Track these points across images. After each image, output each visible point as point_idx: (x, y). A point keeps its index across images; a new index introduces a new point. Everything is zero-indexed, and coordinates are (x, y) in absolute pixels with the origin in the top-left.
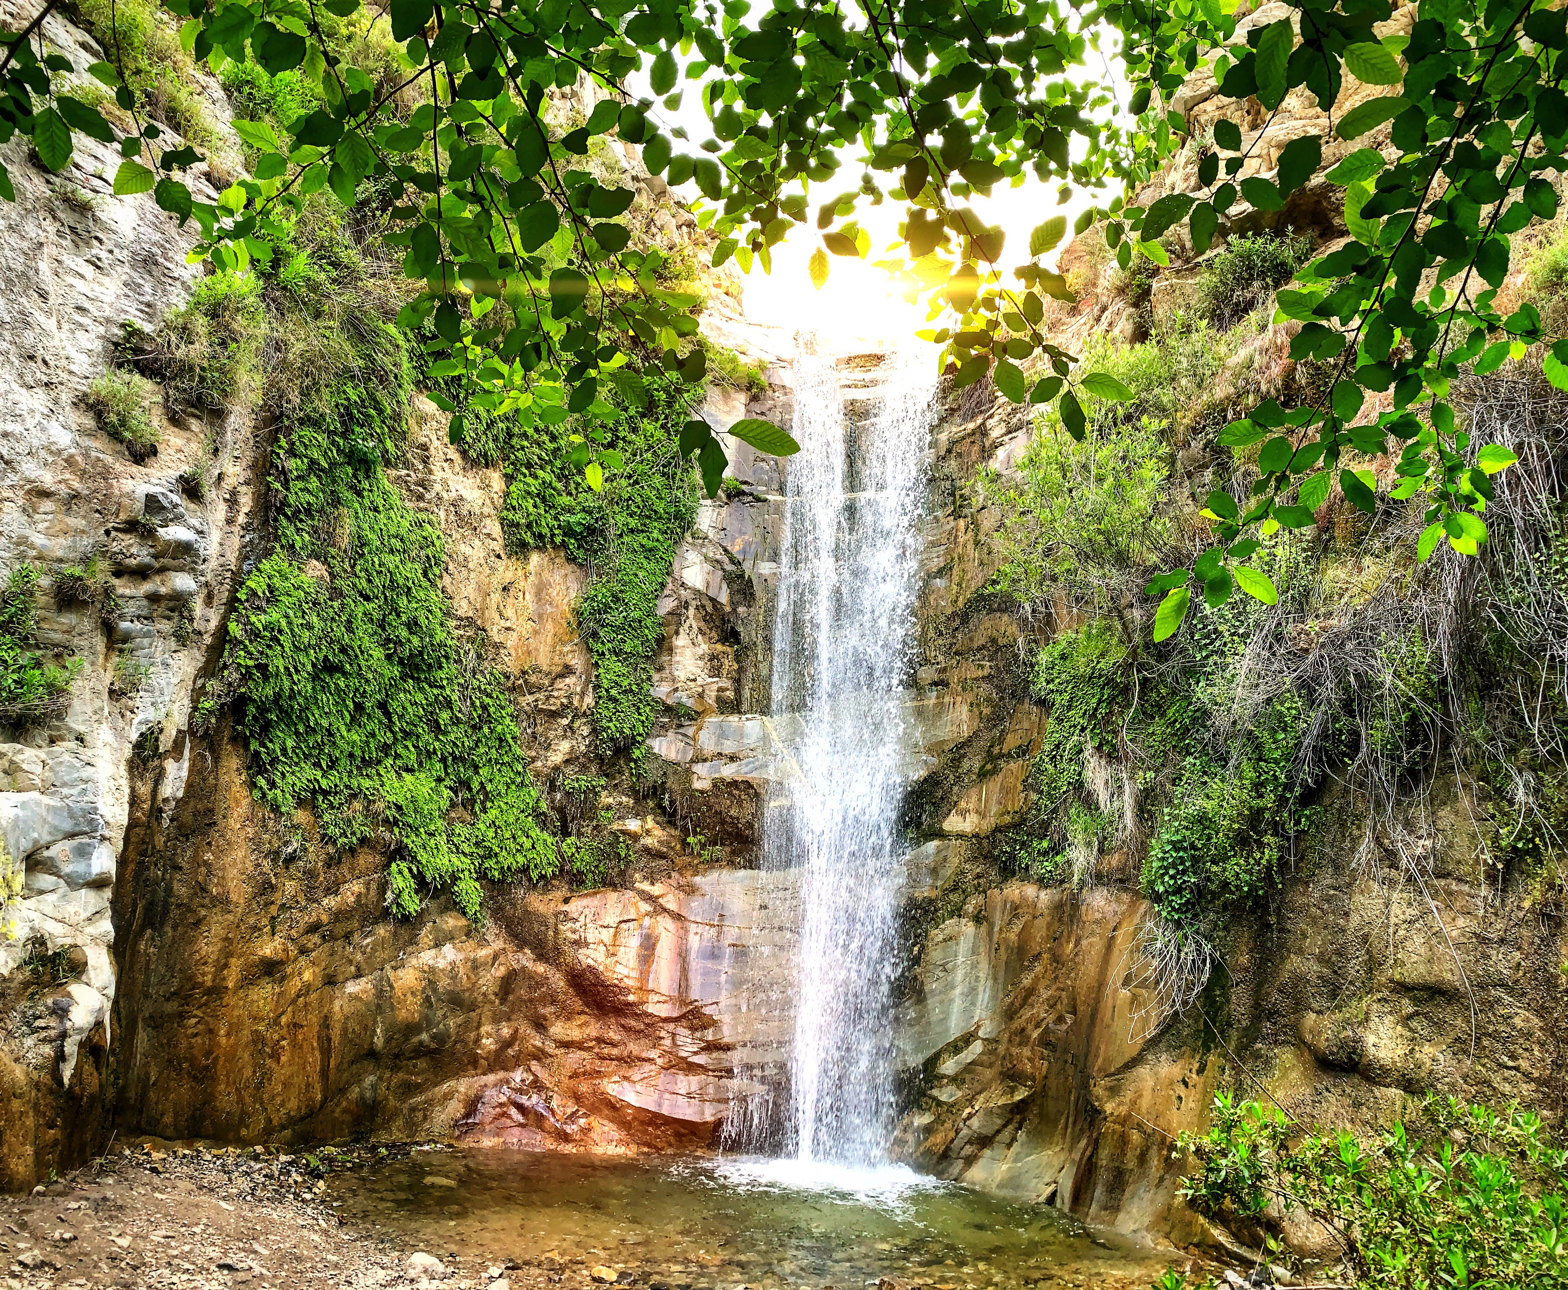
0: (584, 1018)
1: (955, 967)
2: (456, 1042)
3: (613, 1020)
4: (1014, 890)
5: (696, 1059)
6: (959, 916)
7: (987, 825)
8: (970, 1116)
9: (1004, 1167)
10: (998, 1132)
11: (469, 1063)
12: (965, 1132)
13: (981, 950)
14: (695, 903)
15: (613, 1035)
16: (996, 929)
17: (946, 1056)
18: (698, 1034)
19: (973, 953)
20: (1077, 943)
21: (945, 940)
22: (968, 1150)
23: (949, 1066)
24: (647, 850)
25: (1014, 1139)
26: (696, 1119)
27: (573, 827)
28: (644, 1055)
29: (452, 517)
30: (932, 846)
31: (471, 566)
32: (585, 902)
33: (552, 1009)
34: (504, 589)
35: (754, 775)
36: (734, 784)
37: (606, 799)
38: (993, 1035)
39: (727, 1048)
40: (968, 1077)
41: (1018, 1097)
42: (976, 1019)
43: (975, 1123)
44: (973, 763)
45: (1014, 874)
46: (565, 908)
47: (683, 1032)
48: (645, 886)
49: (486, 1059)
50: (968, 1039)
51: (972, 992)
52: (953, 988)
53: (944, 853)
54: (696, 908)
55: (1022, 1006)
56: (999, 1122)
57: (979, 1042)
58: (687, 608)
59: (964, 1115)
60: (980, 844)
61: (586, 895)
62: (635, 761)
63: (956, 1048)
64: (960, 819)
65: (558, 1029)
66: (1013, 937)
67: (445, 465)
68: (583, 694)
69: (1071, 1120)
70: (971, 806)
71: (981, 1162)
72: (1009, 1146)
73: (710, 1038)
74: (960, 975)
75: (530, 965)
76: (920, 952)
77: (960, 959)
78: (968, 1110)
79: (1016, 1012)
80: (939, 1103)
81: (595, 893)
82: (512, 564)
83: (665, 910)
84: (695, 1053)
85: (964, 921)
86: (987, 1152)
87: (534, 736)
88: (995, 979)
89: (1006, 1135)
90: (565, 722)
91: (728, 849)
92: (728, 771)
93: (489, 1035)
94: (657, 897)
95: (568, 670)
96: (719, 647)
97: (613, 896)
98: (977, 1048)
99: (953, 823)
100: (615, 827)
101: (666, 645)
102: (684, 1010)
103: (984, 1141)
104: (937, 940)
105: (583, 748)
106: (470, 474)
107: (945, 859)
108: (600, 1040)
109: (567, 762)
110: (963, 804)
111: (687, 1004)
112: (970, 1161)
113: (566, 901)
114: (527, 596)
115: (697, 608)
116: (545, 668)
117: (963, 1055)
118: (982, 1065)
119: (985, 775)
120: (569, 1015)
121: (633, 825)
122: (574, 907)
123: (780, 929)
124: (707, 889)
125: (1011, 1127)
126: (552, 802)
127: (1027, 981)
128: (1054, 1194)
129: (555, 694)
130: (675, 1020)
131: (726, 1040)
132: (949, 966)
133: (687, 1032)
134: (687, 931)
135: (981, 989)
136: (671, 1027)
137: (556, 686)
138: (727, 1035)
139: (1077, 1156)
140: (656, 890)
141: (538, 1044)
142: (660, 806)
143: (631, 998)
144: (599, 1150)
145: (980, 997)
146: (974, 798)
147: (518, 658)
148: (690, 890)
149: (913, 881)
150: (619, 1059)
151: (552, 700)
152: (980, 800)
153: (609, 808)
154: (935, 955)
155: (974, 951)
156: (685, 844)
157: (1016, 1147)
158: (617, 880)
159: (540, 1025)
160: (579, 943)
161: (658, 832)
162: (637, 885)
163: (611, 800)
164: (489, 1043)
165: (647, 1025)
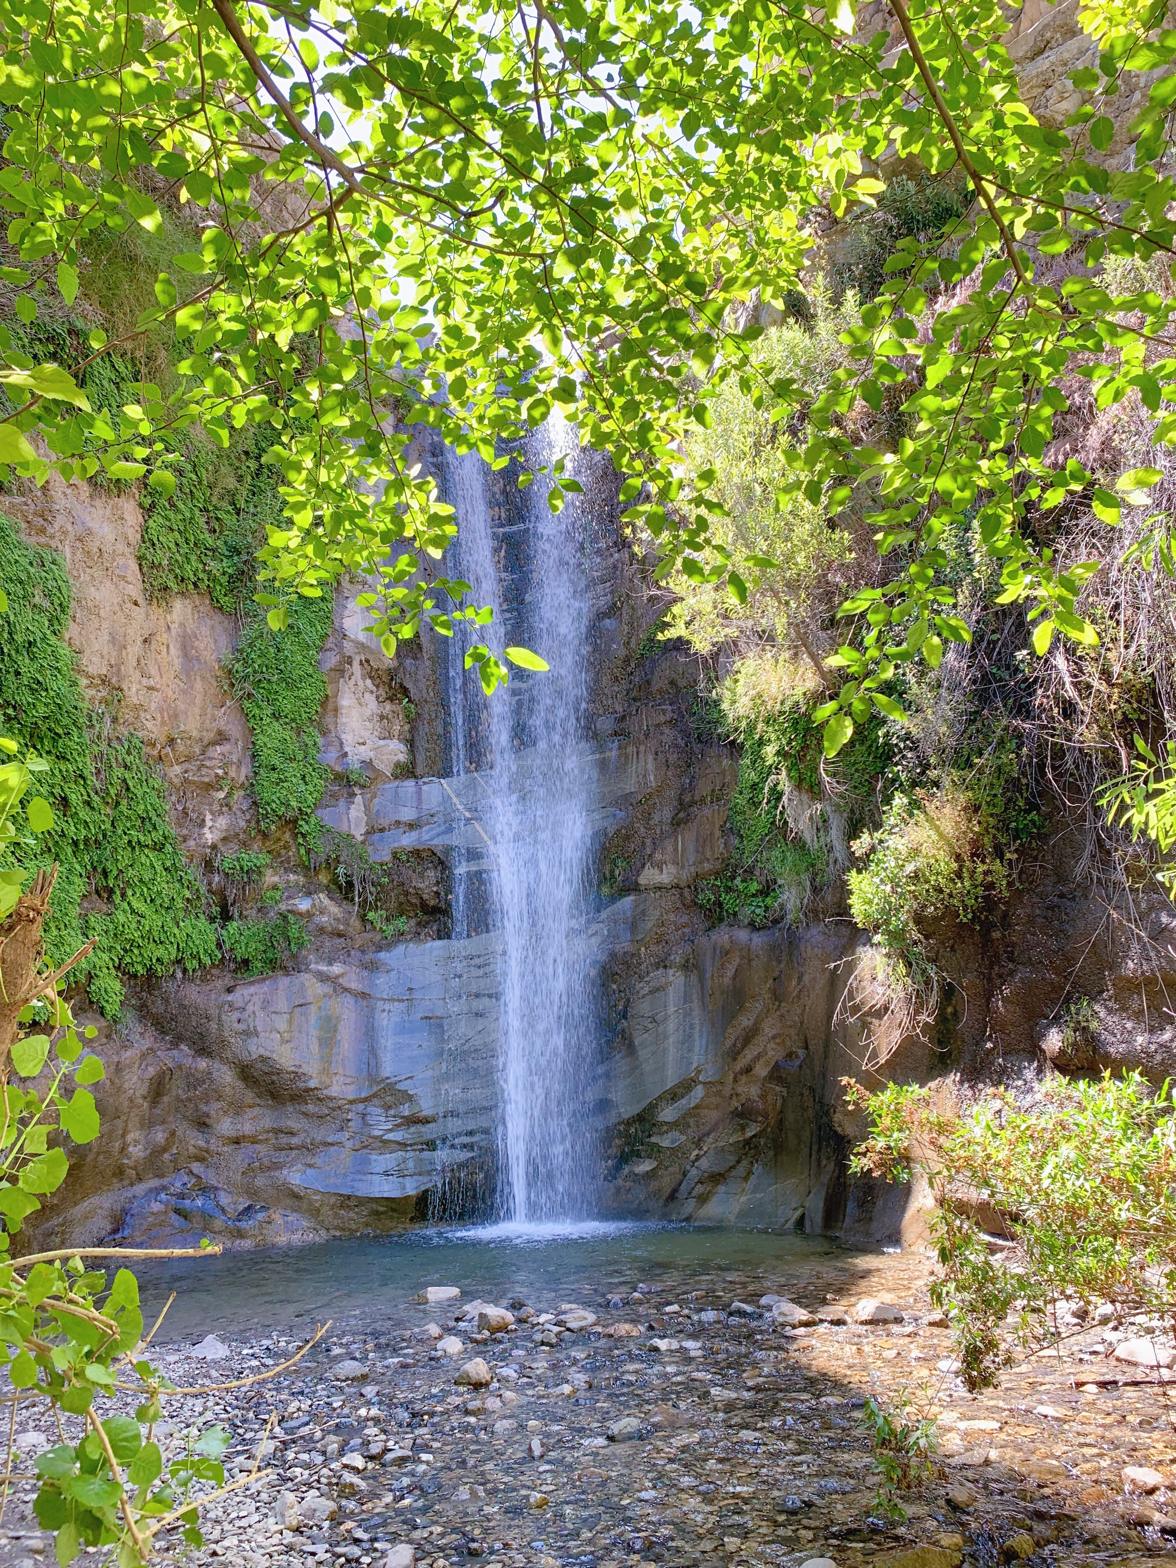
0: (257, 1111)
1: (666, 1018)
2: (98, 1154)
3: (291, 1109)
4: (722, 936)
5: (390, 1136)
6: (665, 967)
7: (686, 875)
8: (698, 1157)
9: (743, 1199)
10: (732, 1167)
11: (114, 1175)
12: (694, 1171)
13: (695, 996)
14: (381, 980)
15: (292, 1123)
16: (708, 975)
17: (663, 1104)
18: (392, 1112)
19: (685, 1002)
20: (800, 979)
21: (651, 992)
22: (700, 1189)
23: (668, 1114)
24: (321, 930)
25: (750, 1173)
26: (396, 1194)
27: (234, 911)
28: (330, 1140)
29: (79, 554)
30: (628, 901)
31: (102, 613)
32: (252, 989)
33: (218, 1105)
34: (145, 641)
35: (435, 842)
36: (416, 853)
37: (270, 878)
38: (717, 1078)
39: (426, 1121)
40: (692, 1121)
41: (749, 1134)
42: (695, 1065)
43: (704, 1163)
44: (664, 814)
45: (721, 920)
46: (230, 998)
47: (375, 1111)
48: (323, 968)
49: (135, 1168)
50: (686, 1086)
51: (688, 1038)
52: (666, 1038)
53: (641, 907)
54: (383, 983)
55: (743, 1048)
56: (732, 1159)
57: (700, 1087)
58: (350, 663)
59: (693, 1157)
60: (681, 895)
61: (252, 983)
62: (304, 836)
63: (673, 1096)
64: (656, 871)
65: (226, 1126)
66: (727, 981)
67: (68, 491)
68: (240, 764)
69: (815, 1147)
70: (667, 857)
71: (715, 1199)
72: (746, 1179)
73: (407, 1113)
74: (671, 1025)
75: (188, 1062)
76: (626, 1007)
77: (672, 1009)
78: (696, 1152)
79: (738, 1053)
80: (660, 1149)
81: (264, 980)
82: (156, 612)
83: (346, 990)
84: (390, 1130)
85: (671, 972)
86: (722, 1188)
87: (185, 812)
88: (713, 1025)
89: (741, 1169)
90: (221, 795)
91: (413, 922)
92: (407, 840)
93: (136, 1142)
94: (337, 977)
95: (222, 738)
96: (388, 706)
97: (284, 982)
98: (699, 1092)
99: (649, 876)
100: (283, 907)
101: (330, 706)
102: (375, 1089)
103: (716, 1178)
104: (642, 992)
105: (243, 824)
106: (98, 503)
107: (643, 913)
108: (277, 1131)
109: (224, 839)
110: (658, 856)
111: (379, 1083)
112: (703, 1199)
113: (229, 990)
114: (173, 651)
115: (361, 664)
116: (195, 734)
117: (683, 1101)
118: (708, 1107)
119: (678, 824)
120: (237, 1109)
121: (304, 905)
122: (237, 997)
123: (477, 996)
124: (393, 964)
125: (744, 1163)
126: (210, 884)
127: (745, 1021)
128: (802, 1217)
129: (208, 763)
130: (365, 1100)
131: (427, 1112)
132: (658, 1018)
133: (379, 1111)
134: (373, 1010)
135: (697, 1036)
136: (361, 1107)
137: (208, 754)
138: (426, 1108)
139: (825, 1178)
140: (336, 969)
141: (201, 1143)
142: (335, 880)
143: (312, 1084)
144: (282, 1240)
145: (697, 1043)
146: (670, 849)
147: (163, 723)
148: (372, 967)
149: (612, 936)
150: (303, 1147)
151: (204, 771)
152: (676, 850)
153: (275, 888)
154: (643, 1007)
155: (687, 998)
156: (363, 918)
157: (753, 1179)
158: (289, 964)
159: (202, 1124)
160: (249, 1033)
161: (334, 909)
162: (312, 966)
163: (276, 879)
164: (137, 1152)
165: (334, 1109)
